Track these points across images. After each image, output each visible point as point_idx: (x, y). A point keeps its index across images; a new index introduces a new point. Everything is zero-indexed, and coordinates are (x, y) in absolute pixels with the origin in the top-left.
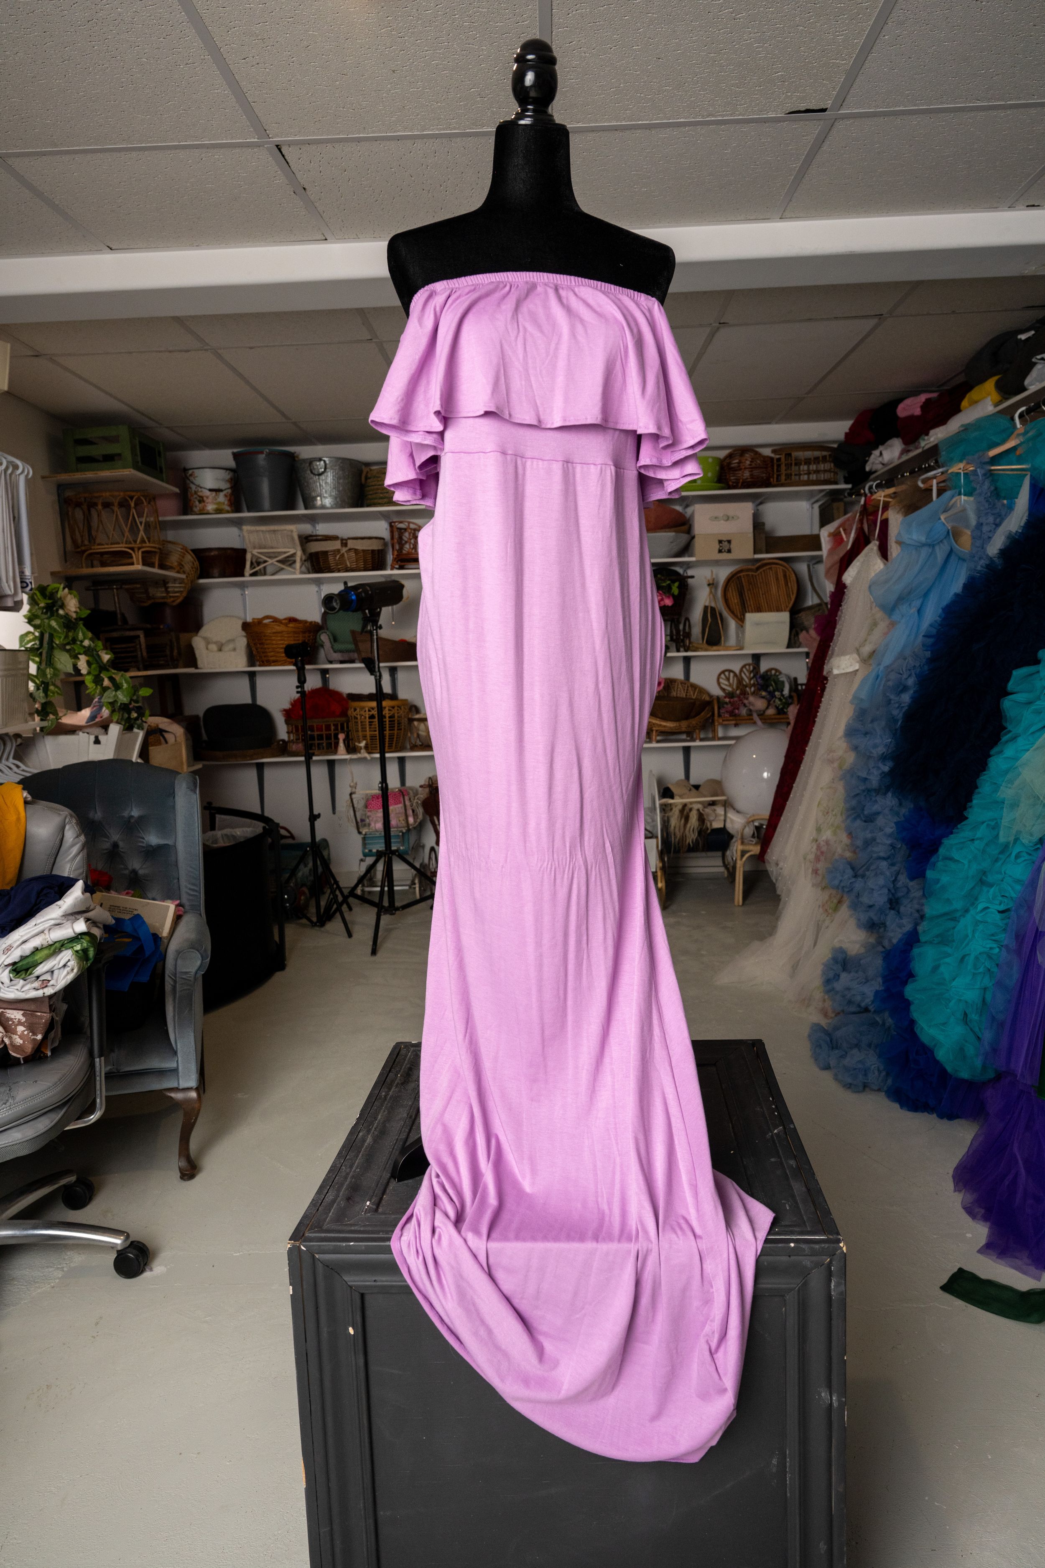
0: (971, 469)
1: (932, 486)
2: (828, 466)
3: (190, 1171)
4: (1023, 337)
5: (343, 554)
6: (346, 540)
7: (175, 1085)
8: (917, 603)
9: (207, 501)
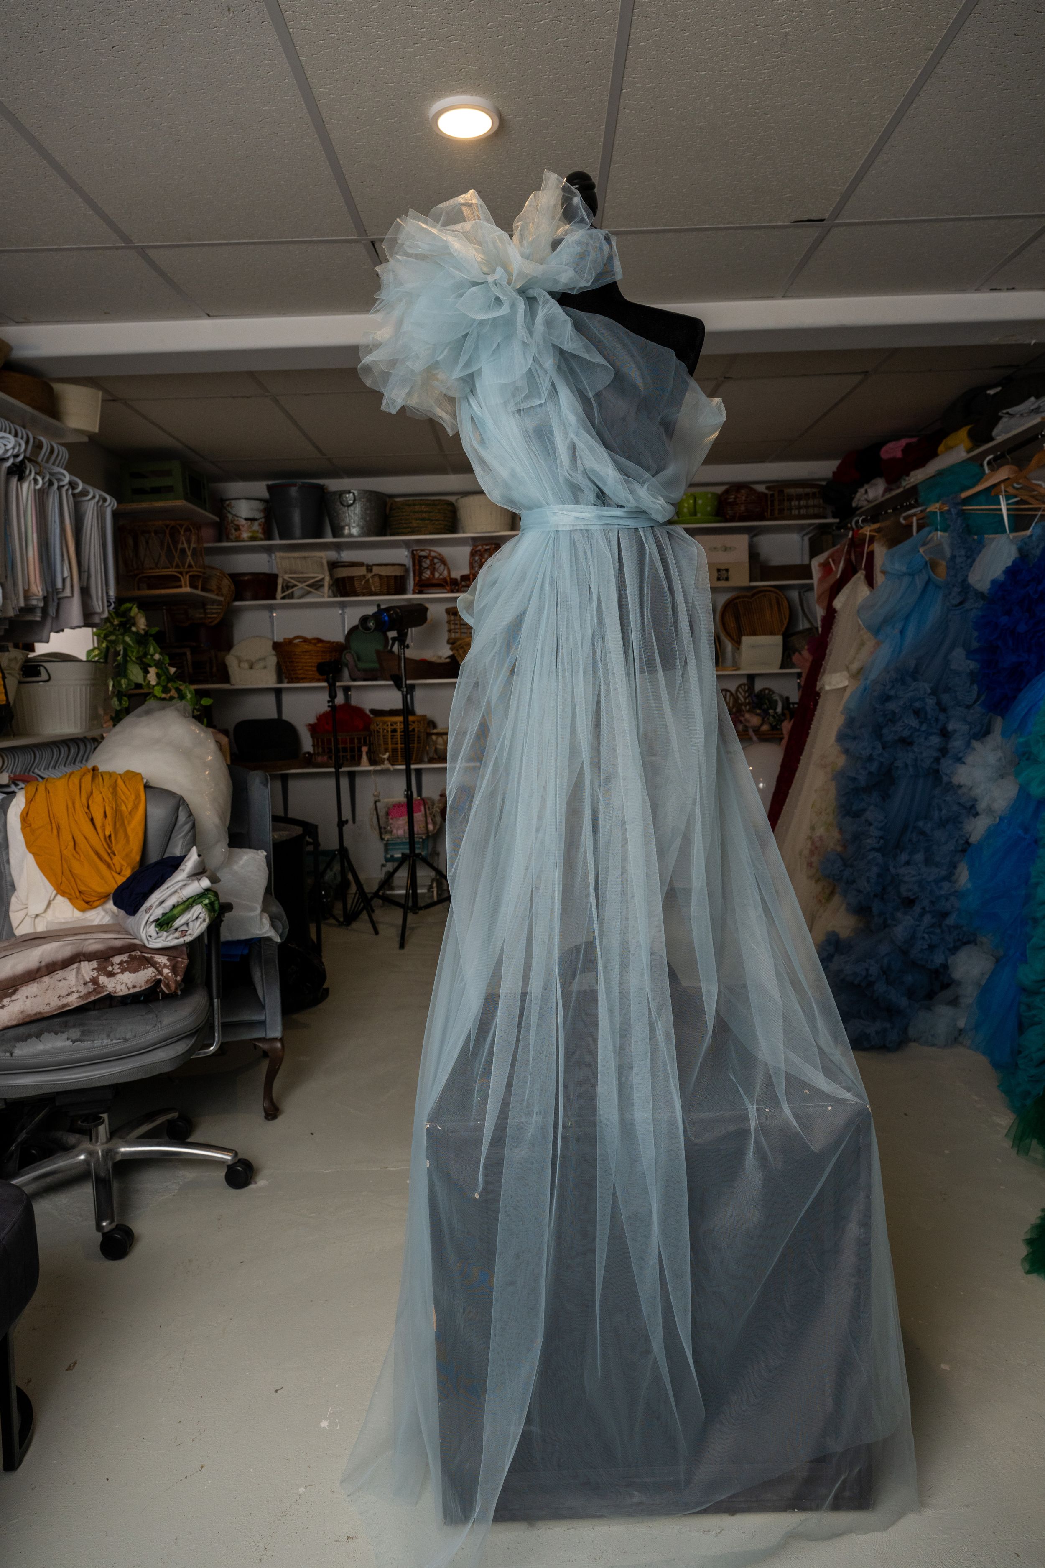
0: (946, 508)
1: (912, 523)
2: (818, 501)
3: (272, 1113)
4: (991, 392)
5: (368, 579)
6: (370, 566)
7: (263, 1035)
8: (899, 626)
9: (243, 529)
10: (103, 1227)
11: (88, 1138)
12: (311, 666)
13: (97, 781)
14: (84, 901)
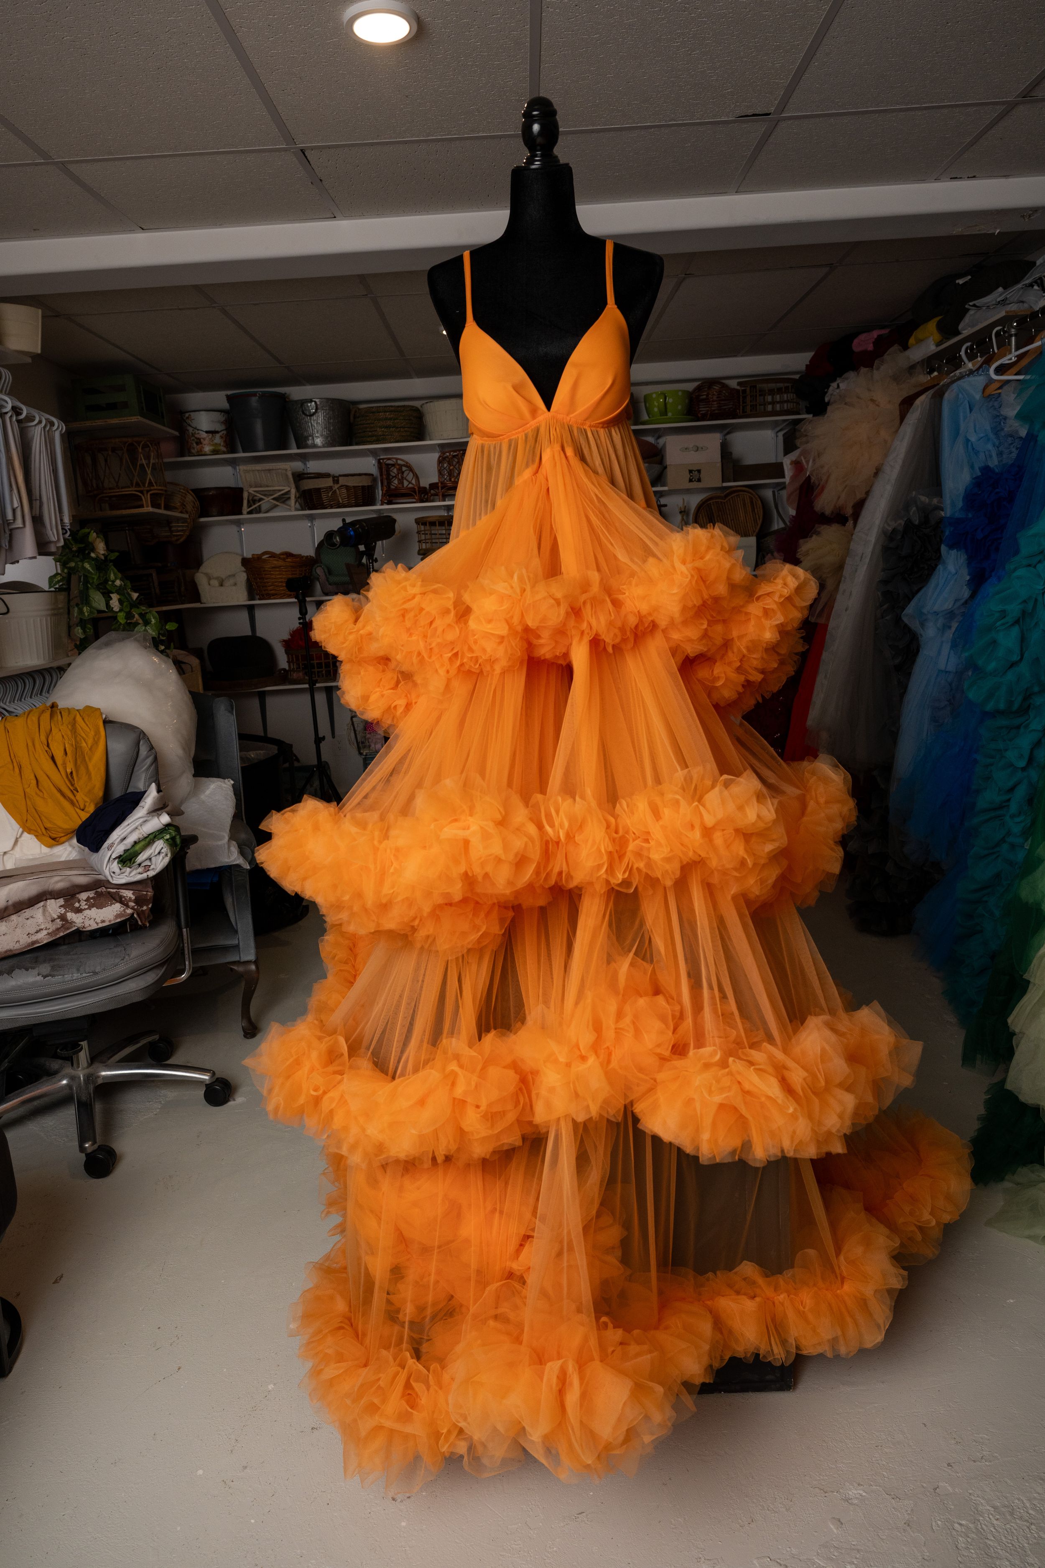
2: (791, 396)
3: (252, 1031)
4: (961, 281)
5: (335, 490)
6: (336, 477)
7: (237, 959)
9: (204, 442)
10: (86, 1148)
11: (70, 1063)
12: (282, 582)
13: (55, 719)
14: (50, 837)
